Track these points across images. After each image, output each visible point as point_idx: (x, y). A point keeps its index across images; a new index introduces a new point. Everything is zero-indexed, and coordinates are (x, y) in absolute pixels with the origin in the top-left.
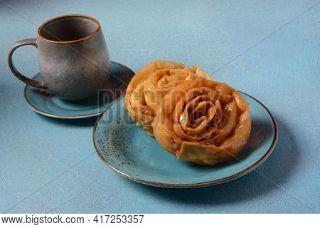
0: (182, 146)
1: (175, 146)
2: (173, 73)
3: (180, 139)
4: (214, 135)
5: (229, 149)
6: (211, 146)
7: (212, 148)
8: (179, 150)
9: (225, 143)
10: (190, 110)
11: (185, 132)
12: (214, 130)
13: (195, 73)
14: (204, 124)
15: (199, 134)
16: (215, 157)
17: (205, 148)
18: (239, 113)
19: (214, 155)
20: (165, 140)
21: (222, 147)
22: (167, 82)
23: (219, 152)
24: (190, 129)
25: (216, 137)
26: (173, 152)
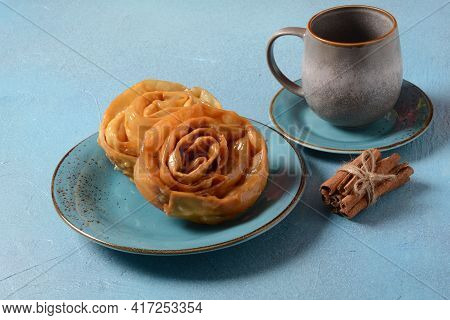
0: (171, 198)
1: (161, 198)
2: (167, 98)
3: (168, 188)
4: (215, 182)
5: (236, 202)
6: (210, 198)
7: (211, 201)
8: (167, 203)
9: (232, 194)
10: (183, 149)
11: (176, 178)
12: (215, 175)
13: (199, 97)
15: (195, 181)
16: (218, 213)
17: (202, 201)
18: (253, 152)
19: (215, 210)
20: (148, 190)
21: (226, 200)
22: (157, 109)
23: (221, 206)
24: (181, 175)
25: (218, 185)
26: (160, 205)
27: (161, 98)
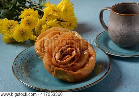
0: (55, 70)
1: (52, 69)
4: (73, 65)
5: (80, 74)
6: (70, 71)
7: (70, 73)
8: (54, 72)
9: (79, 71)
10: (62, 51)
11: (57, 62)
12: (73, 63)
14: (68, 59)
15: (65, 64)
16: (72, 78)
17: (66, 72)
18: (90, 56)
19: (72, 76)
20: (47, 66)
21: (76, 73)
23: (74, 75)
24: (59, 61)
25: (74, 67)
26: (51, 72)
27: (60, 34)
